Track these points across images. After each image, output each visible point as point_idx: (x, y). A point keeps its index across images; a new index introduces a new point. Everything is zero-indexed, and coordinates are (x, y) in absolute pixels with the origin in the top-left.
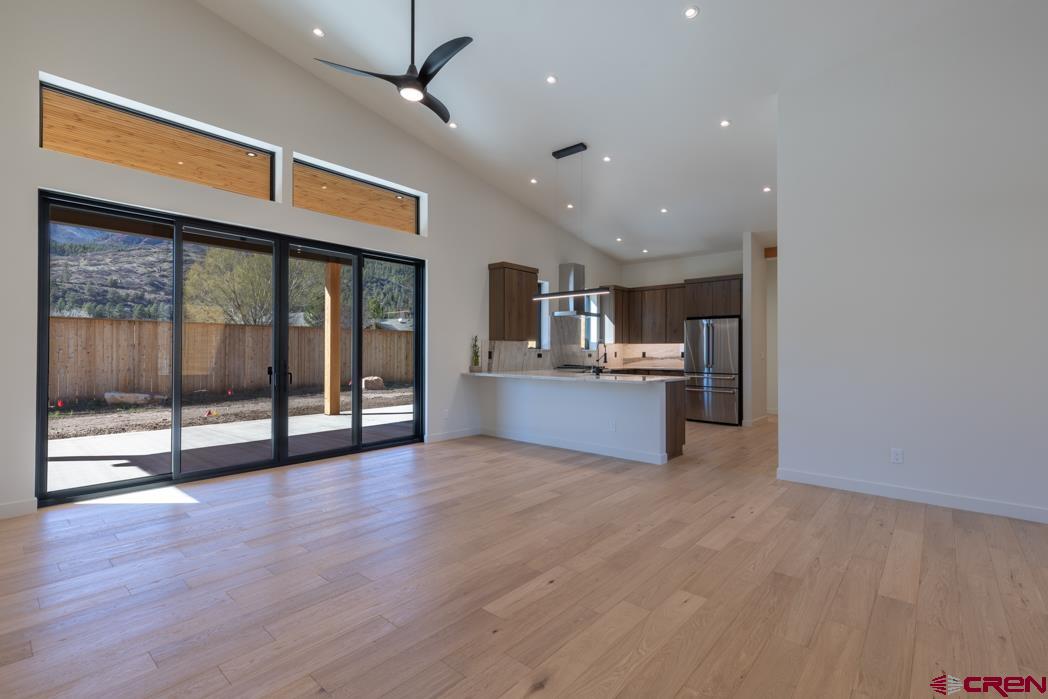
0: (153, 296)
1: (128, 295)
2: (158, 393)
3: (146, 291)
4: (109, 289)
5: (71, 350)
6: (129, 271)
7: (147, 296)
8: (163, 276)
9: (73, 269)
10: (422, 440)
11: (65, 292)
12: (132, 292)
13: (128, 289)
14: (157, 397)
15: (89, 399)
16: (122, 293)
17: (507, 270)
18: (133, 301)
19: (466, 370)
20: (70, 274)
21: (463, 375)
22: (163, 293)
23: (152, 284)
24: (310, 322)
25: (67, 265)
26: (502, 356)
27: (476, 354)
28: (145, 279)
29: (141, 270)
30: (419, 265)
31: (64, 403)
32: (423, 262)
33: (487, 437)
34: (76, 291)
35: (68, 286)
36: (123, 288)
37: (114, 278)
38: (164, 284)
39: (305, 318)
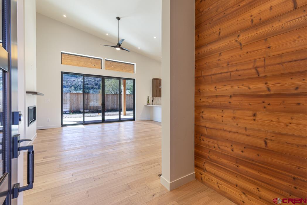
0: (95, 87)
1: (90, 87)
2: (91, 110)
3: (94, 86)
4: (86, 85)
5: (75, 100)
6: (90, 81)
7: (94, 87)
8: (98, 82)
9: (79, 81)
10: (135, 120)
11: (77, 86)
12: (91, 86)
13: (90, 85)
14: (91, 111)
15: (78, 111)
16: (89, 86)
17: (156, 80)
18: (91, 88)
19: (146, 104)
20: (78, 82)
21: (145, 106)
22: (97, 86)
23: (95, 84)
24: (130, 93)
25: (78, 80)
26: (156, 101)
27: (148, 101)
28: (94, 83)
29: (93, 80)
30: (134, 80)
31: (73, 112)
32: (135, 79)
33: (151, 120)
34: (80, 86)
35: (78, 85)
36: (89, 85)
37: (87, 82)
38: (98, 84)
39: (129, 92)
